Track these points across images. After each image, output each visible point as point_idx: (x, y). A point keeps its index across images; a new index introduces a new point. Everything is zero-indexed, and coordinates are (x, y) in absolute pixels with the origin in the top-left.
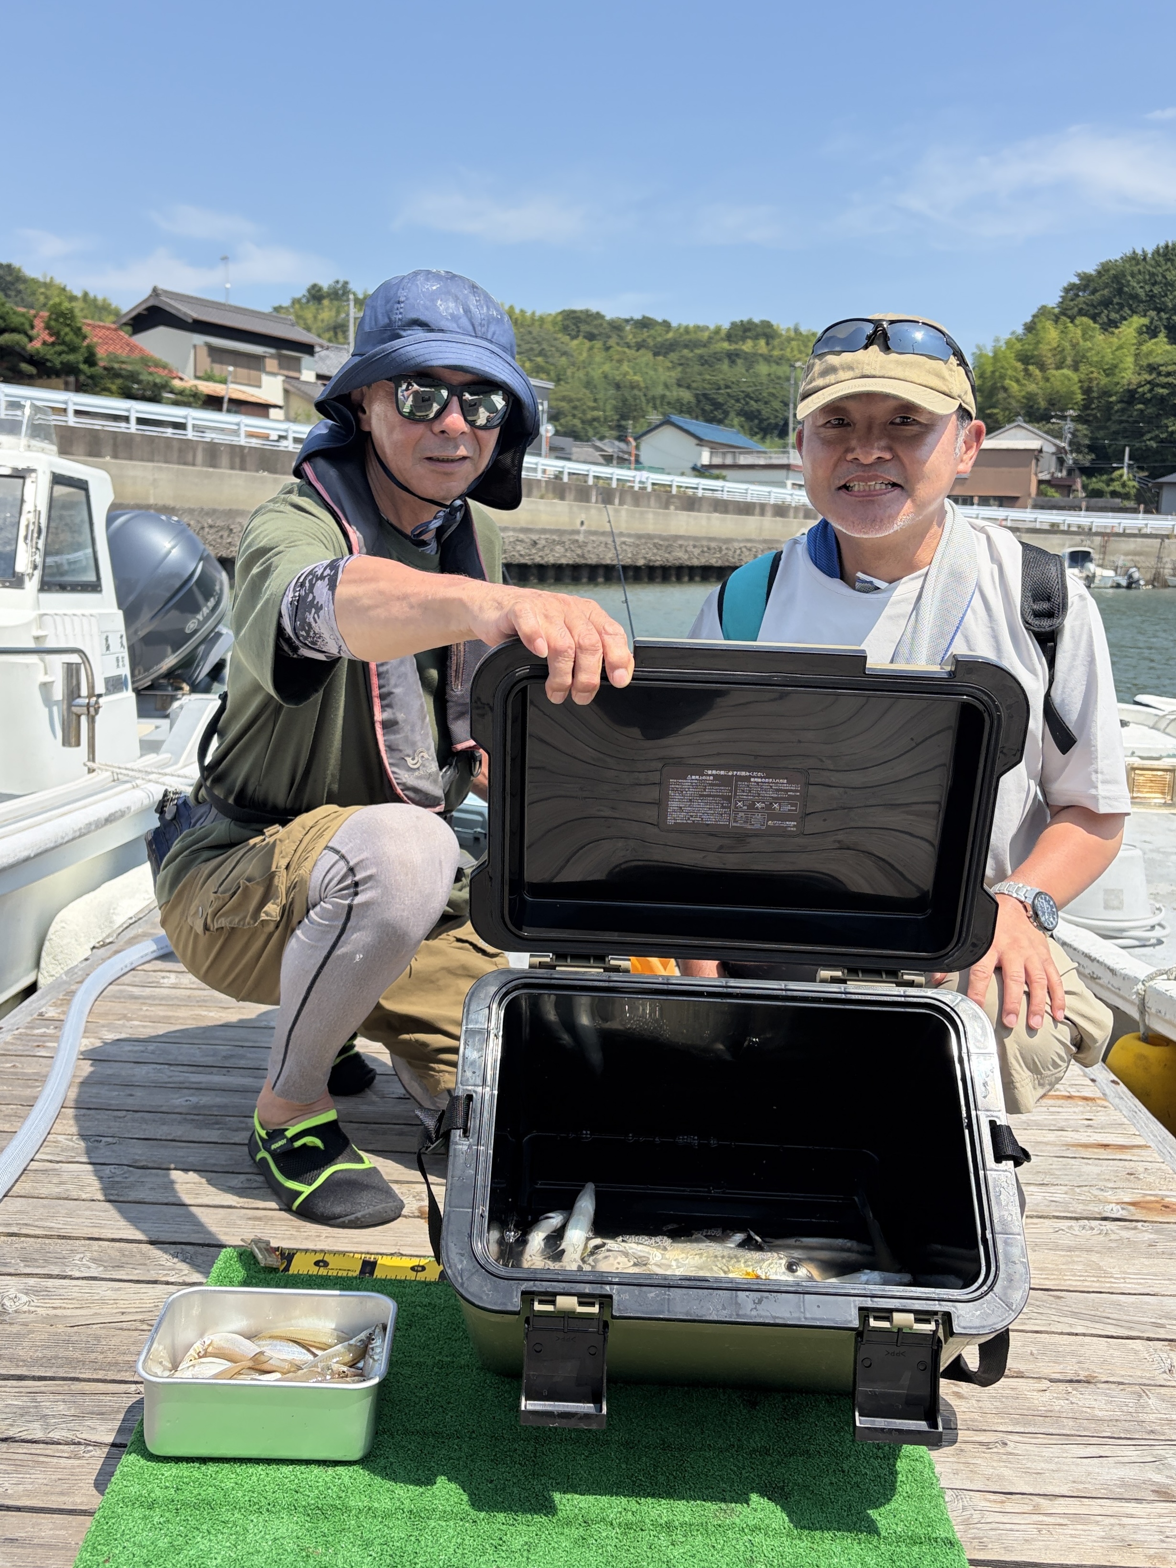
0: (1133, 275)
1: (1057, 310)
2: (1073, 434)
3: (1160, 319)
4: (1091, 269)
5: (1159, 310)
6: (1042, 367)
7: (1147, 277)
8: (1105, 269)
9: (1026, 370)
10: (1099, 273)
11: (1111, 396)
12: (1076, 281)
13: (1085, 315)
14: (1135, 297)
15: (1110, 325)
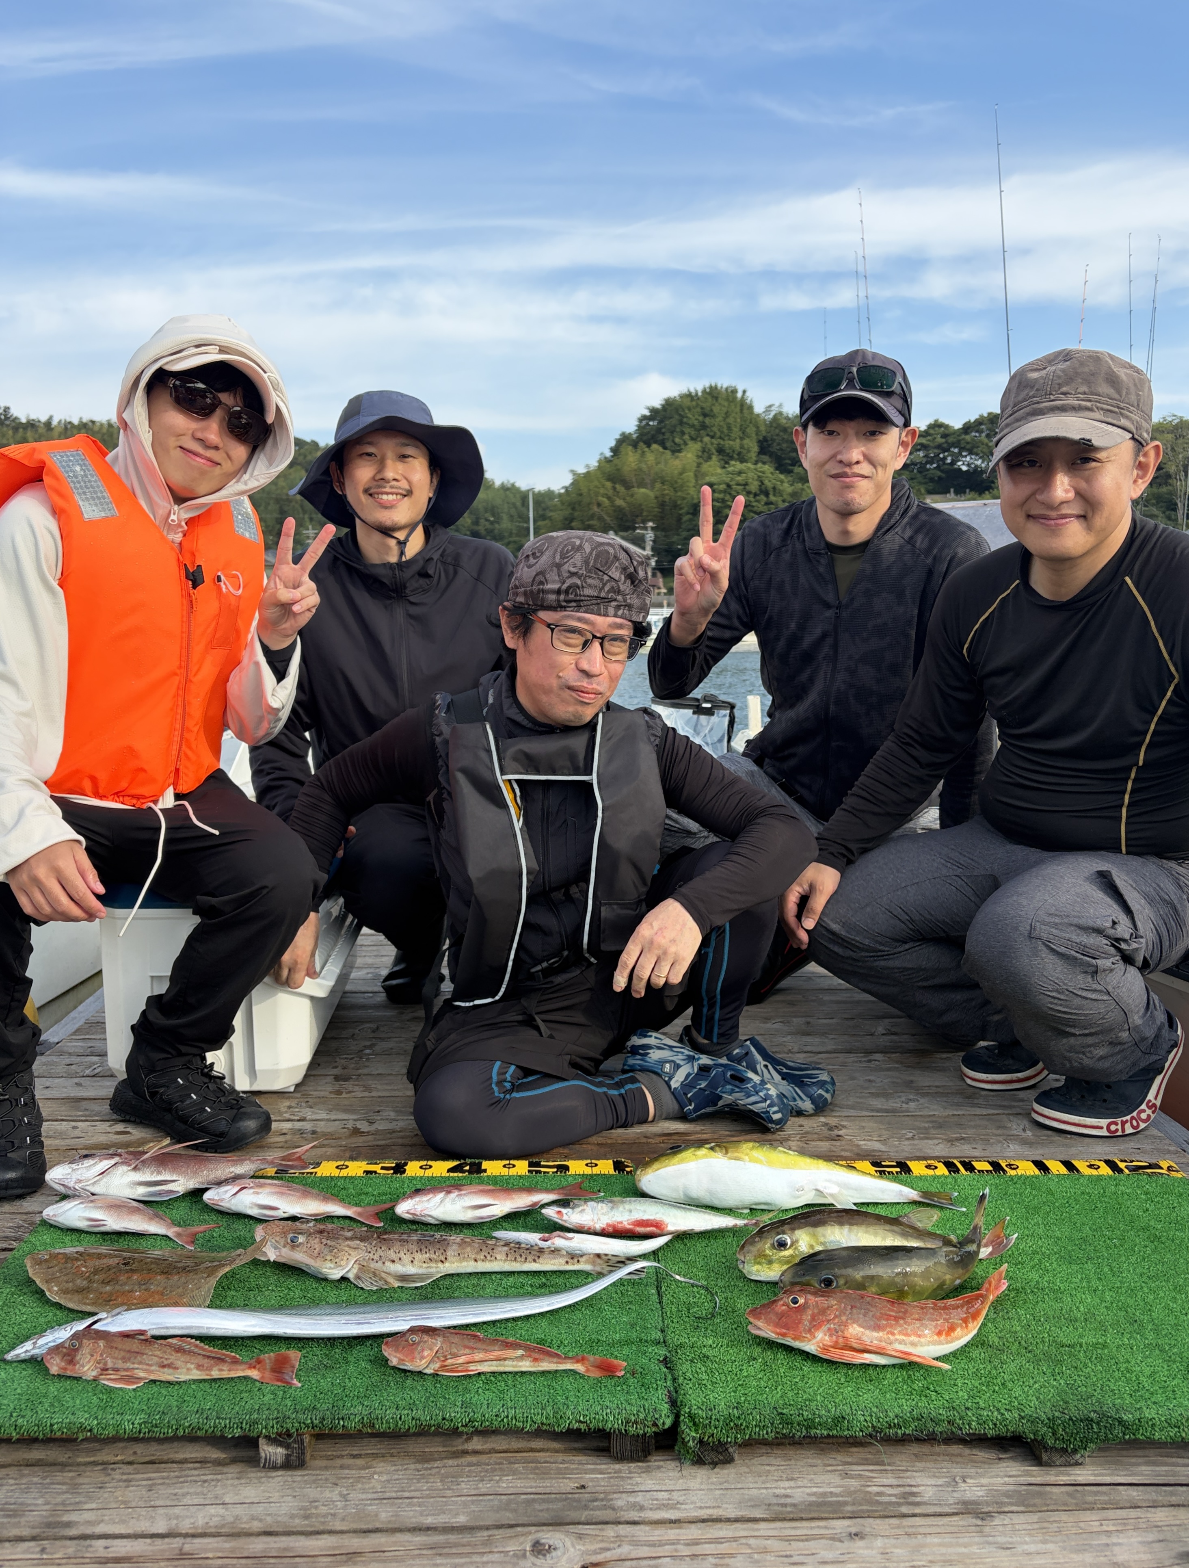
0: (689, 409)
1: (635, 436)
2: (654, 541)
3: (712, 444)
4: (657, 403)
5: (712, 437)
6: (628, 486)
7: (699, 410)
8: (669, 404)
9: (614, 488)
10: (663, 406)
11: (681, 509)
12: (647, 413)
13: (655, 442)
14: (693, 426)
15: (676, 450)
